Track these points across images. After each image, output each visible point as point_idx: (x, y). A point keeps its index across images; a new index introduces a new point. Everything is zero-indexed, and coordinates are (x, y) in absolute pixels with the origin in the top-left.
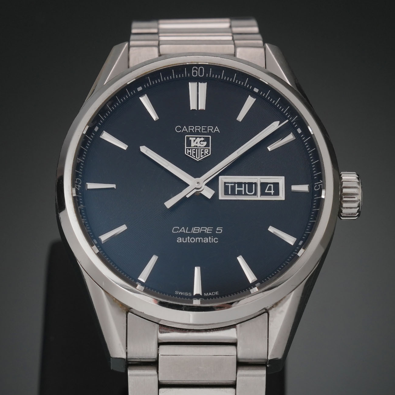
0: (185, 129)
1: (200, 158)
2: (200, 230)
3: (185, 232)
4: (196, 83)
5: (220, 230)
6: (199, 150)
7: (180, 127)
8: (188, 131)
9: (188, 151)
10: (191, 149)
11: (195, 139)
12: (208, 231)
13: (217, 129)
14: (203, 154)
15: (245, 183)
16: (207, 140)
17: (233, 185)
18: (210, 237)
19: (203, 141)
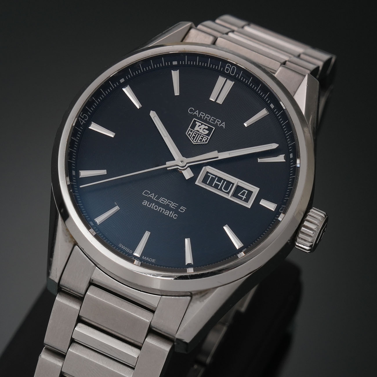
0: (196, 113)
1: (197, 142)
2: (166, 202)
3: (153, 198)
4: (225, 79)
5: (183, 209)
6: (199, 135)
7: (194, 110)
8: (198, 116)
9: (190, 132)
10: (192, 132)
11: (200, 124)
12: (173, 206)
13: (223, 125)
14: (201, 140)
15: (225, 180)
16: (210, 129)
17: (214, 177)
18: (171, 212)
19: (206, 129)
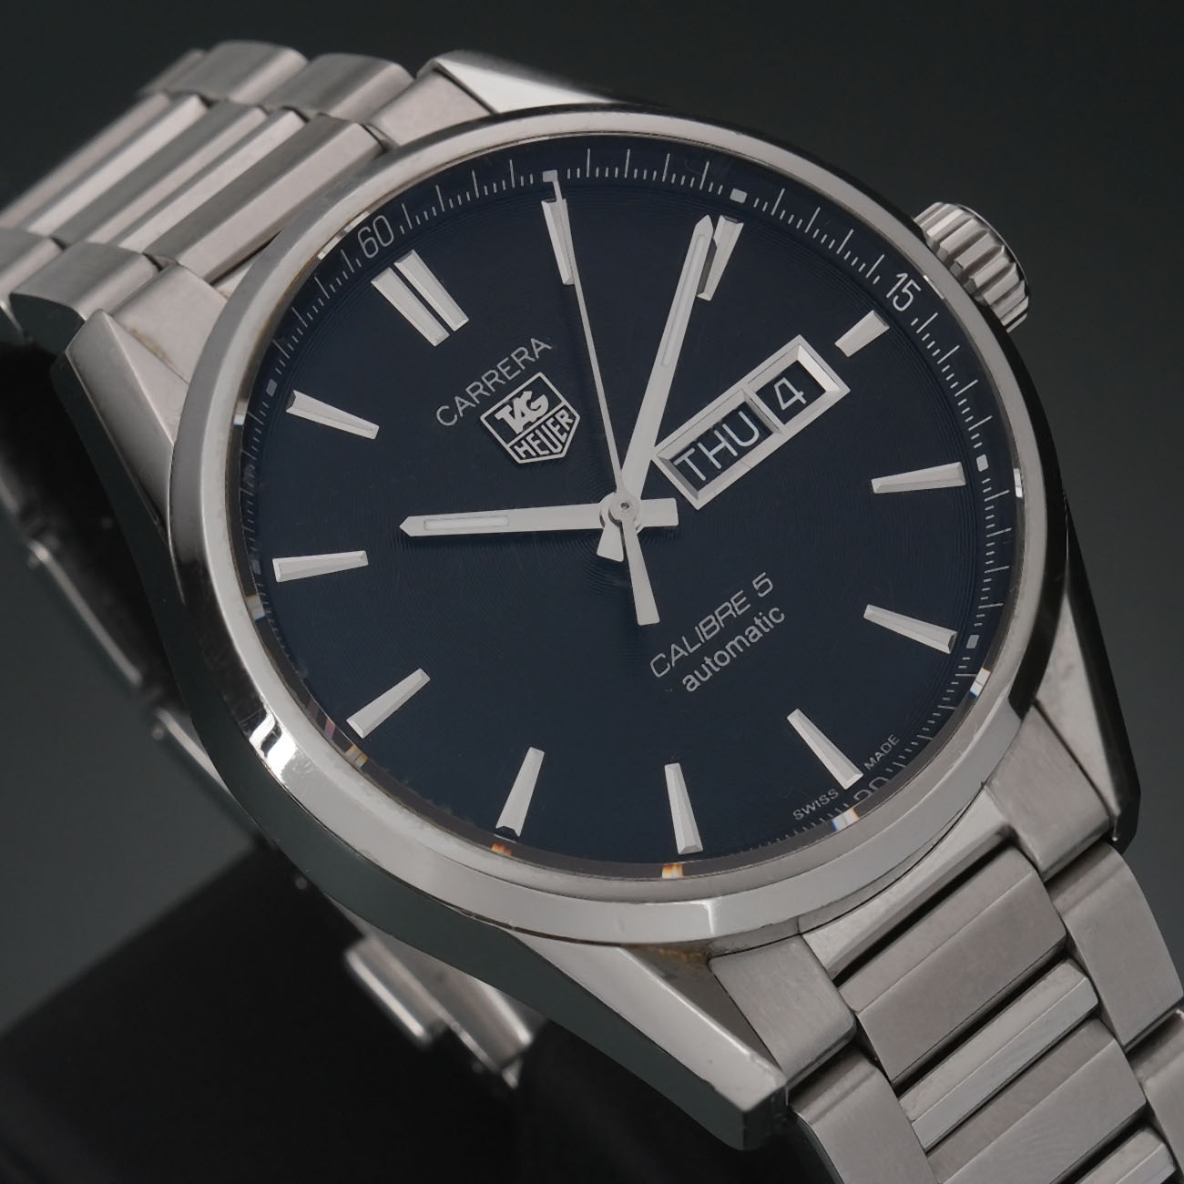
0: (461, 404)
1: (564, 445)
2: (716, 621)
3: (686, 654)
4: (390, 270)
5: (762, 583)
6: (543, 427)
7: (447, 407)
8: (474, 402)
9: (520, 451)
10: (523, 442)
11: (508, 408)
12: (740, 608)
13: (539, 346)
14: (562, 430)
15: (718, 426)
16: (538, 389)
17: (692, 451)
18: (755, 619)
19: (534, 398)
